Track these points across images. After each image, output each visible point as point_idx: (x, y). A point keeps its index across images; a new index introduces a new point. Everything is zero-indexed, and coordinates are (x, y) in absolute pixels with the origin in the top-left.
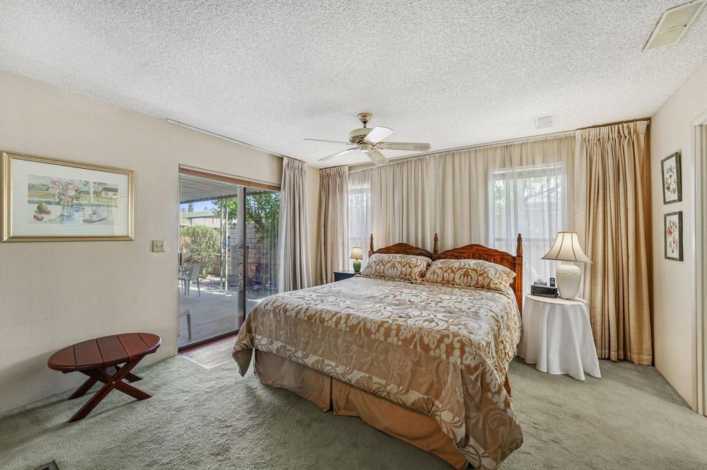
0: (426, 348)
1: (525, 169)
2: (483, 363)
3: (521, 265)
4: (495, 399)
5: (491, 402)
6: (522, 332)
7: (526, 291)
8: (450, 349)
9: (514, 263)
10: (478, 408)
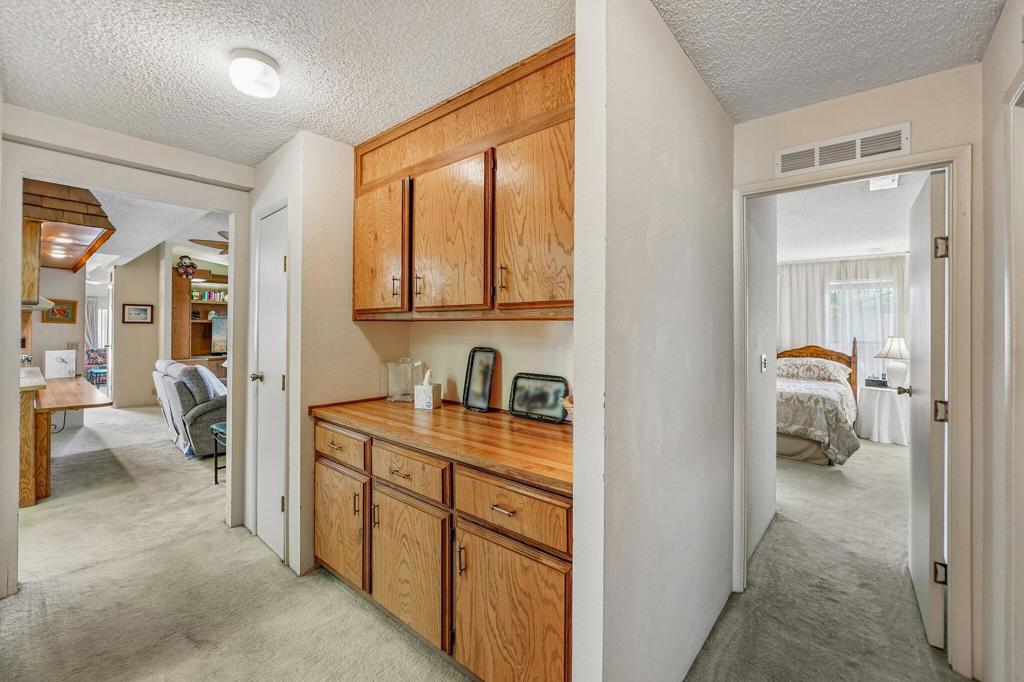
0: (801, 402)
1: (859, 282)
2: (837, 409)
3: (856, 363)
4: (844, 425)
5: (842, 427)
6: (857, 414)
7: (861, 384)
8: (817, 402)
9: (850, 362)
10: (834, 431)
